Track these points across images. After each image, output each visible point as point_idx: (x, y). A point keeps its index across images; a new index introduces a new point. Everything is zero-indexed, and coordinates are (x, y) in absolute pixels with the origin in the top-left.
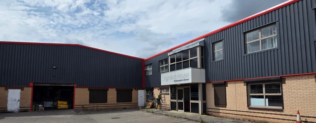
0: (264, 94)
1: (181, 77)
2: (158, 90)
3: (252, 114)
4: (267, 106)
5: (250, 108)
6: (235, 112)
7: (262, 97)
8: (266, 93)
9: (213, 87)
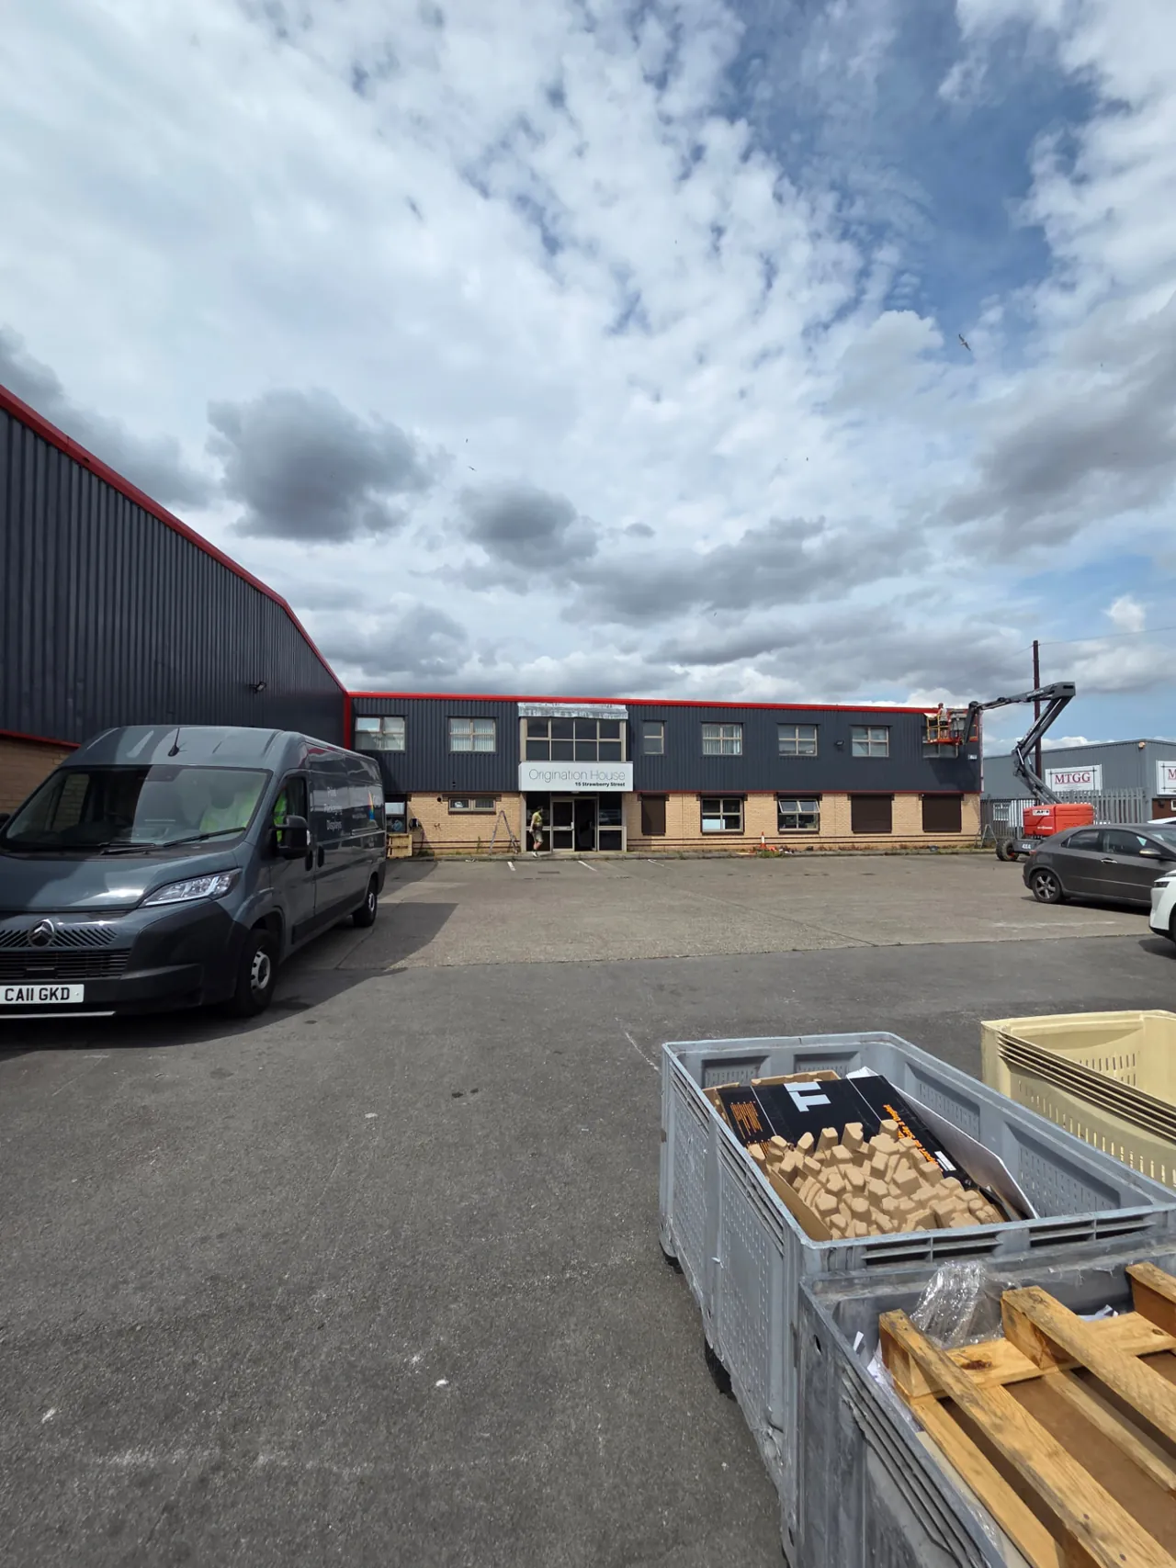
0: (722, 813)
1: (602, 776)
2: (439, 800)
3: (709, 842)
4: (724, 829)
5: (704, 834)
6: (681, 842)
7: (718, 817)
8: (724, 811)
9: (638, 800)
